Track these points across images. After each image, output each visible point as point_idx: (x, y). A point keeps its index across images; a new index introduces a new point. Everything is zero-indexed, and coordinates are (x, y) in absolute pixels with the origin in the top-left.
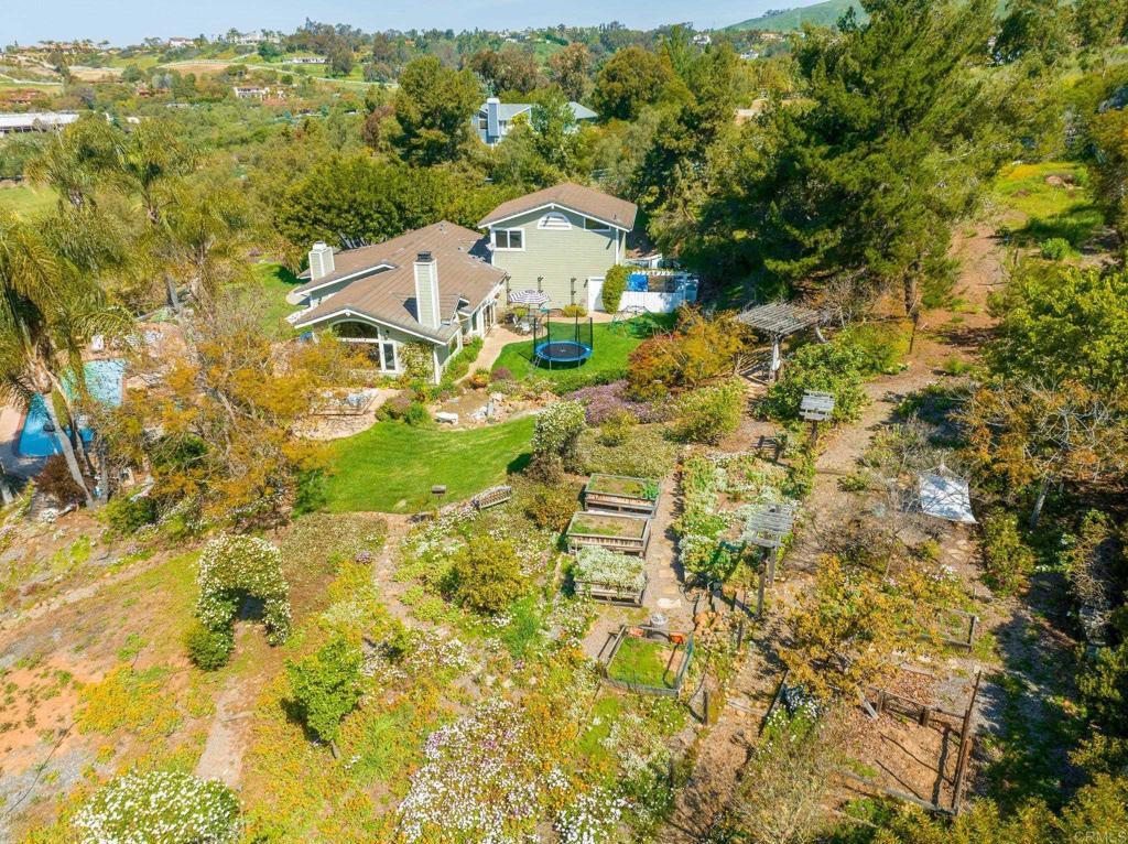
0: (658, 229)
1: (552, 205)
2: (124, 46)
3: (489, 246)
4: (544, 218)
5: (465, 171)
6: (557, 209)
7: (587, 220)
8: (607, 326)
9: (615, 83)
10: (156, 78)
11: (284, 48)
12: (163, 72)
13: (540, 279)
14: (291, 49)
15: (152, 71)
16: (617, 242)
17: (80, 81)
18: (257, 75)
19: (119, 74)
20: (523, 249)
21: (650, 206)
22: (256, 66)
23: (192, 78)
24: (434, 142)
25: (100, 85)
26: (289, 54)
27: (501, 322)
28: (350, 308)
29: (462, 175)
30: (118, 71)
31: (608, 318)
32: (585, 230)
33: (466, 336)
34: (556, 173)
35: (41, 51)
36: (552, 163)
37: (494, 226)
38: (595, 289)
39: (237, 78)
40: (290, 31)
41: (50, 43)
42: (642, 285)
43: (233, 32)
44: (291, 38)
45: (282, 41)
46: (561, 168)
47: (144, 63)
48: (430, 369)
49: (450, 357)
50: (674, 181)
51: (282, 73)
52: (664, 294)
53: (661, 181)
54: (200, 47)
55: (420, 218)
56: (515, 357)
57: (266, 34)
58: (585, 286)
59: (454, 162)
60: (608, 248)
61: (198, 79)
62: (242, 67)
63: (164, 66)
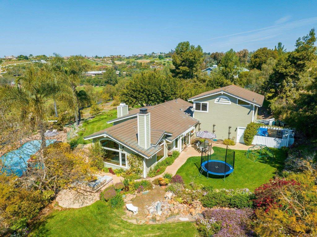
0: (275, 107)
1: (222, 93)
2: (128, 56)
3: (192, 110)
4: (218, 98)
5: (195, 82)
6: (224, 94)
7: (239, 100)
8: (245, 153)
9: (257, 59)
10: (133, 63)
11: (165, 57)
12: (135, 62)
13: (214, 126)
14: (167, 57)
15: (132, 62)
16: (254, 111)
17: (116, 64)
18: (157, 63)
19: (125, 63)
20: (207, 112)
21: (270, 98)
22: (157, 61)
23: (141, 64)
24: (184, 71)
25: (120, 65)
26: (166, 58)
27: (192, 144)
28: (106, 134)
29: (194, 84)
30: (125, 62)
31: (246, 148)
32: (237, 105)
33: (170, 151)
34: (229, 83)
35: (110, 57)
36: (228, 79)
37: (195, 100)
38: (240, 133)
39: (152, 64)
40: (167, 52)
41: (112, 56)
42: (264, 133)
43: (153, 53)
44: (167, 54)
45: (165, 55)
46: (232, 82)
47: (131, 60)
48: (141, 169)
49: (156, 163)
50: (283, 87)
51: (163, 63)
52: (277, 139)
53: (275, 87)
54: (145, 57)
55: (170, 97)
56: (192, 166)
57: (161, 53)
58: (236, 131)
59: (192, 79)
60: (248, 114)
61: (143, 64)
62: (154, 61)
63: (136, 61)
